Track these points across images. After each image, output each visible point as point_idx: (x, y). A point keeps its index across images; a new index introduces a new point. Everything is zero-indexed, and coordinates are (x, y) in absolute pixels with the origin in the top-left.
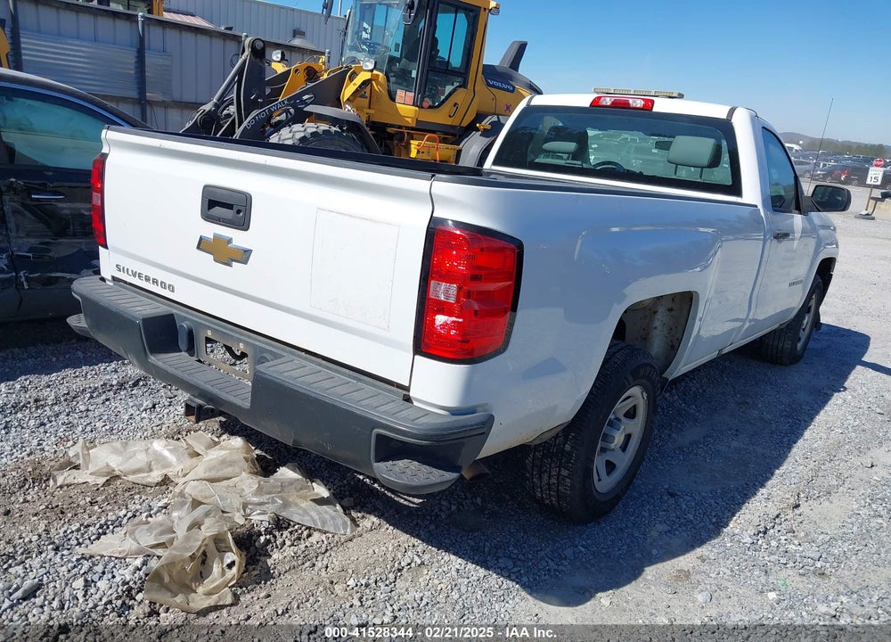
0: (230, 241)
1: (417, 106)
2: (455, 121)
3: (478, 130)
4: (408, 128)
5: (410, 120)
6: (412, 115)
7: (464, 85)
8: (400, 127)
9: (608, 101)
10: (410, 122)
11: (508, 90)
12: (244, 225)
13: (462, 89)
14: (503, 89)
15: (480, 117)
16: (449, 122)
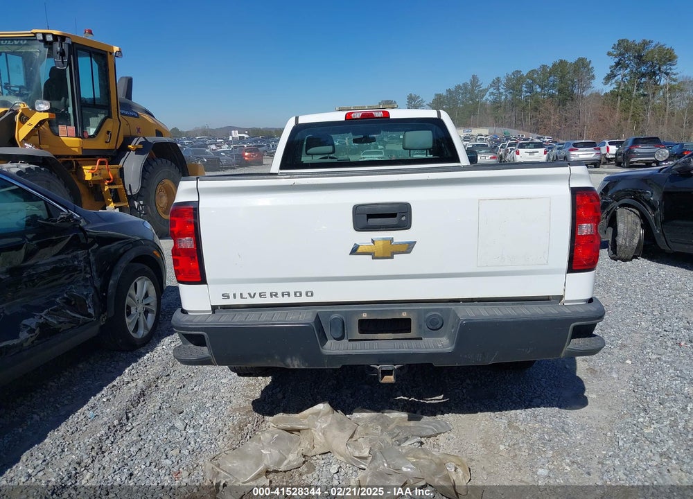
0: (392, 240)
1: (80, 137)
2: (112, 146)
3: (130, 150)
4: (74, 157)
5: (76, 150)
6: (78, 145)
7: (109, 116)
8: (68, 156)
9: (358, 115)
10: (77, 151)
11: (134, 116)
12: (405, 225)
13: (109, 119)
14: (131, 116)
15: (128, 140)
16: (106, 147)
